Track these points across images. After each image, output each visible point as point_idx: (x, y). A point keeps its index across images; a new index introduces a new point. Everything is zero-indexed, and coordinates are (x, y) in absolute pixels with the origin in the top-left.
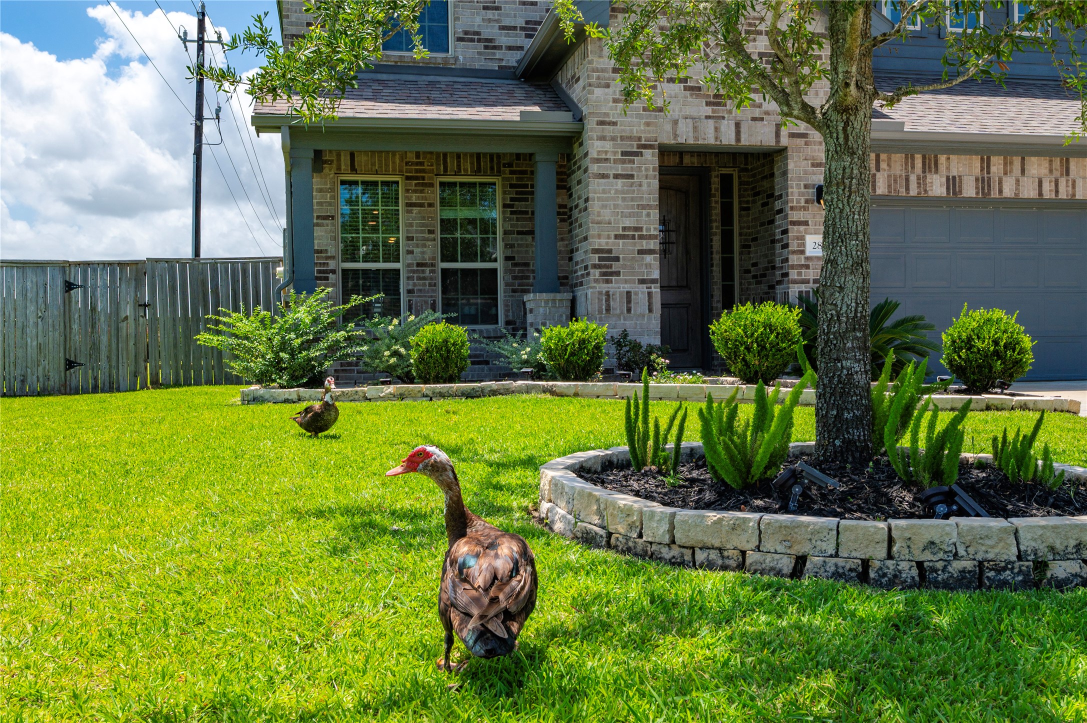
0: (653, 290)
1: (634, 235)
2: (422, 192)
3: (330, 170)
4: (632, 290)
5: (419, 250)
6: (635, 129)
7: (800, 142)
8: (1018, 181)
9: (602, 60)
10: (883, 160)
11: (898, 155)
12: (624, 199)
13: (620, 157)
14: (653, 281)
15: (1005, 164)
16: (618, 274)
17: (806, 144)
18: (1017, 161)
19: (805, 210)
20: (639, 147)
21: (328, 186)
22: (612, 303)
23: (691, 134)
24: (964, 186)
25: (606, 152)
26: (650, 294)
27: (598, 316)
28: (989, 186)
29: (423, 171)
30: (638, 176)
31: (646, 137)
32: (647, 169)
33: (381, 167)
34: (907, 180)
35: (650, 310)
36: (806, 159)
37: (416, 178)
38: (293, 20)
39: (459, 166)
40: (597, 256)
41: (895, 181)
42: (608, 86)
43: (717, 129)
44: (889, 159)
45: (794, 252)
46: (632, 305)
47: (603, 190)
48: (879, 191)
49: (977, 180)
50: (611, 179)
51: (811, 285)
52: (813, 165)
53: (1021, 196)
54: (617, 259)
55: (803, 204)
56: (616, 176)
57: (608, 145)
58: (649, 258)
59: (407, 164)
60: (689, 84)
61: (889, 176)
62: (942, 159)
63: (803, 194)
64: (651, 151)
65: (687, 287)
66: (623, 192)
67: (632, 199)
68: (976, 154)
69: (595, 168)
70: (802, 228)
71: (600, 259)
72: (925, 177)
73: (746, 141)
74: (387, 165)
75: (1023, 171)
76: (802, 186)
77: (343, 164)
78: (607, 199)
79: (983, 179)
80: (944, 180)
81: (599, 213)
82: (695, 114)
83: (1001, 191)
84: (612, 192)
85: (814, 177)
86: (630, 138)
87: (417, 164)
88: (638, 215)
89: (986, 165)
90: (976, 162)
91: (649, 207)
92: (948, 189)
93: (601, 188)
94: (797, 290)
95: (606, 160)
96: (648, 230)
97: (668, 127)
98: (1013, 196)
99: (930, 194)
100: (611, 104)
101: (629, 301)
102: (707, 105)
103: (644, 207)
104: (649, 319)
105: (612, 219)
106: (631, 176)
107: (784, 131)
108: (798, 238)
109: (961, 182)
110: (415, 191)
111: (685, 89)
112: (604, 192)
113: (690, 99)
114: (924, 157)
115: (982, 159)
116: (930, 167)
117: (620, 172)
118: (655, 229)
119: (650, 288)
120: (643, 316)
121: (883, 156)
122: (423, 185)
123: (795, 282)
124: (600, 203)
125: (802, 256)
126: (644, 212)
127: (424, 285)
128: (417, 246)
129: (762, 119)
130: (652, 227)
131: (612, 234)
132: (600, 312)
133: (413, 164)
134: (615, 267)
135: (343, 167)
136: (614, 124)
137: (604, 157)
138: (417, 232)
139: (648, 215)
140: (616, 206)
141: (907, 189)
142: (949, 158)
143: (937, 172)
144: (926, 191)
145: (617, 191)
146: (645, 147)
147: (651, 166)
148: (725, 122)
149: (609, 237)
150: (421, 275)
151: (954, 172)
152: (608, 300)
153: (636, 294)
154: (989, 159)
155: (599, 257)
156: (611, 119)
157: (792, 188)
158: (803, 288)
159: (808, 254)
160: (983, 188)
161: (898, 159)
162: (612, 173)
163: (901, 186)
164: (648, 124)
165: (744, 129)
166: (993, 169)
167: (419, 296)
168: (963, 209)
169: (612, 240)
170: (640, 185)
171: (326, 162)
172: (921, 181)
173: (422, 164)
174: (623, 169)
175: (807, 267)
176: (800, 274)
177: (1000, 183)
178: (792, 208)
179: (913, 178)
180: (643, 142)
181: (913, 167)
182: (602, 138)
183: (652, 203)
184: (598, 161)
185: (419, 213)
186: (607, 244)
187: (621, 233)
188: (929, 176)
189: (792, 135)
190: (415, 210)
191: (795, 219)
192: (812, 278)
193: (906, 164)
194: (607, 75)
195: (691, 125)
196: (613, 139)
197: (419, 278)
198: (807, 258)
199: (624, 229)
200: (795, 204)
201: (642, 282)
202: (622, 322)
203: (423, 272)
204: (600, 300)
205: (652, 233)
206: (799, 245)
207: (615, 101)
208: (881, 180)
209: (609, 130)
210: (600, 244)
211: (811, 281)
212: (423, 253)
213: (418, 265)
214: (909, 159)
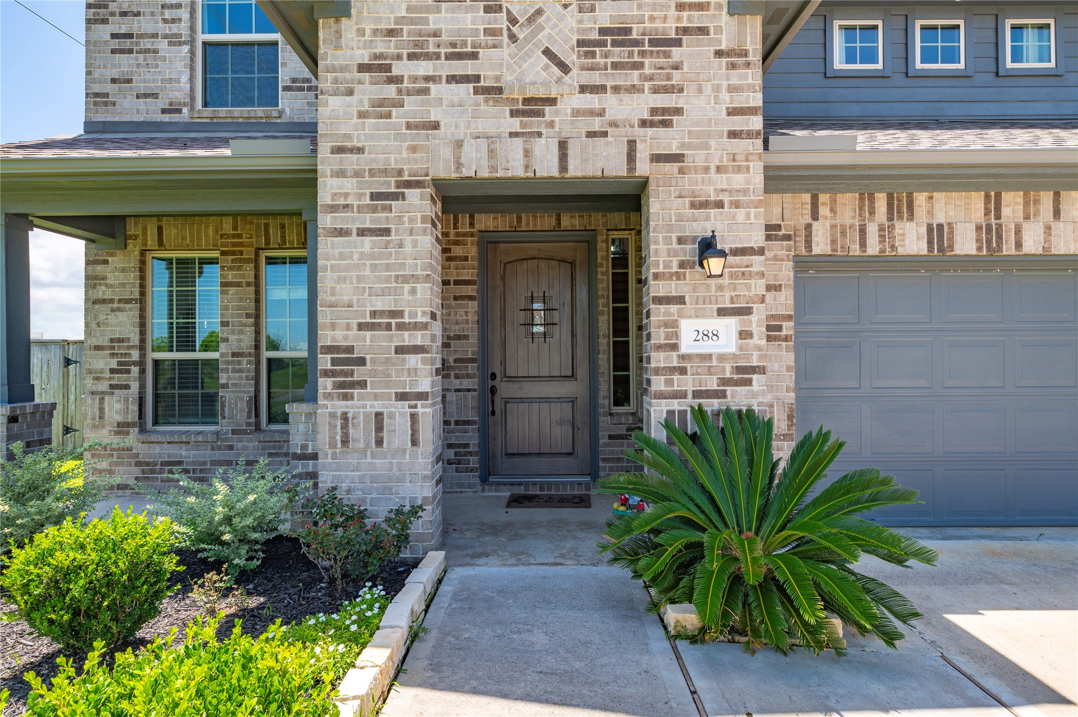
0: (420, 410)
1: (390, 324)
2: (239, 269)
3: (135, 247)
4: (385, 410)
5: (235, 337)
6: (392, 156)
7: (671, 168)
8: (1048, 228)
9: (340, 52)
10: (823, 204)
11: (848, 195)
12: (374, 268)
13: (368, 202)
14: (422, 396)
15: (1026, 203)
16: (363, 384)
17: (681, 171)
18: (1047, 199)
19: (678, 279)
20: (399, 185)
21: (132, 265)
22: (351, 431)
23: (485, 163)
24: (958, 239)
25: (346, 195)
26: (414, 417)
27: (330, 452)
28: (999, 237)
29: (241, 244)
30: (397, 230)
31: (410, 170)
32: (411, 220)
33: (192, 241)
34: (863, 231)
35: (414, 442)
36: (680, 197)
37: (233, 253)
38: (97, 76)
39: (283, 237)
40: (329, 356)
41: (843, 233)
42: (350, 93)
43: (527, 153)
44: (834, 201)
45: (659, 347)
46: (385, 434)
47: (341, 254)
48: (817, 250)
49: (979, 228)
50: (354, 237)
51: (689, 400)
52: (693, 205)
53: (1054, 251)
54: (362, 362)
55: (675, 269)
56: (362, 232)
57: (349, 185)
58: (413, 360)
59: (222, 236)
60: (482, 83)
61: (833, 227)
62: (920, 199)
63: (675, 253)
64: (419, 191)
65: (573, 376)
66: (373, 257)
67: (388, 267)
68: (978, 189)
69: (329, 221)
70: (674, 308)
71: (334, 362)
72: (892, 227)
73: (575, 170)
74: (199, 239)
75: (1057, 213)
76: (674, 240)
77: (149, 238)
78: (347, 268)
79: (989, 228)
80: (924, 230)
81: (333, 289)
82: (492, 131)
83: (1019, 245)
84: (356, 256)
85: (694, 224)
86: (385, 172)
87: (234, 236)
88: (396, 292)
89: (994, 206)
90: (977, 201)
91: (414, 278)
92: (930, 243)
93: (337, 251)
94: (665, 409)
95: (346, 207)
96: (413, 314)
97: (446, 153)
98: (1040, 251)
99: (901, 251)
100: (355, 120)
101: (379, 428)
102: (512, 115)
103: (405, 279)
104: (414, 456)
105: (355, 298)
106: (387, 232)
107: (643, 153)
108: (666, 325)
109: (951, 232)
110: (231, 268)
111: (476, 91)
112: (342, 256)
113: (483, 107)
114: (890, 197)
115: (987, 197)
116: (900, 212)
117: (368, 225)
118: (424, 313)
119: (415, 407)
120: (404, 451)
121: (824, 198)
122: (240, 260)
123: (661, 396)
124: (335, 275)
125: (674, 354)
126: (407, 287)
127: (240, 378)
128: (233, 333)
129: (605, 134)
130: (419, 310)
131: (354, 322)
132: (333, 445)
133: (228, 236)
134: (359, 373)
135: (149, 243)
136: (360, 150)
137: (342, 202)
138: (233, 315)
139: (413, 291)
140: (360, 279)
141: (863, 245)
142: (931, 198)
143: (911, 217)
144: (893, 247)
145: (362, 256)
146: (409, 184)
147: (419, 215)
148: (543, 141)
149: (348, 327)
150: (237, 367)
151: (940, 218)
152: (345, 426)
153: (392, 416)
154: (998, 196)
155: (332, 359)
156: (356, 143)
157: (657, 243)
158: (676, 405)
159: (684, 349)
160: (989, 242)
161: (848, 201)
162: (354, 227)
163: (852, 241)
164: (413, 149)
165: (573, 151)
166: (1006, 211)
167: (233, 392)
168: (952, 273)
169: (354, 332)
170: (401, 246)
171: (130, 237)
172: (886, 233)
173: (239, 236)
174: (373, 221)
175: (683, 371)
176: (669, 382)
177: (1018, 231)
178: (656, 276)
179: (872, 230)
180: (406, 178)
181: (872, 212)
182: (341, 174)
183: (419, 272)
184: (333, 208)
185: (236, 294)
186: (346, 338)
187: (368, 320)
188: (898, 224)
189: (657, 158)
190: (232, 290)
191: (661, 294)
192: (690, 388)
193: (861, 208)
194: (348, 76)
195: (484, 149)
196: (357, 174)
197: (235, 371)
198: (683, 357)
199: (374, 314)
200: (661, 270)
201: (402, 397)
202: (369, 460)
203: (239, 363)
204: (332, 427)
205: (419, 319)
206: (667, 337)
207: (362, 115)
208: (820, 233)
209: (351, 161)
210: (333, 339)
211: (690, 395)
212: (240, 341)
213: (234, 355)
214: (867, 199)
